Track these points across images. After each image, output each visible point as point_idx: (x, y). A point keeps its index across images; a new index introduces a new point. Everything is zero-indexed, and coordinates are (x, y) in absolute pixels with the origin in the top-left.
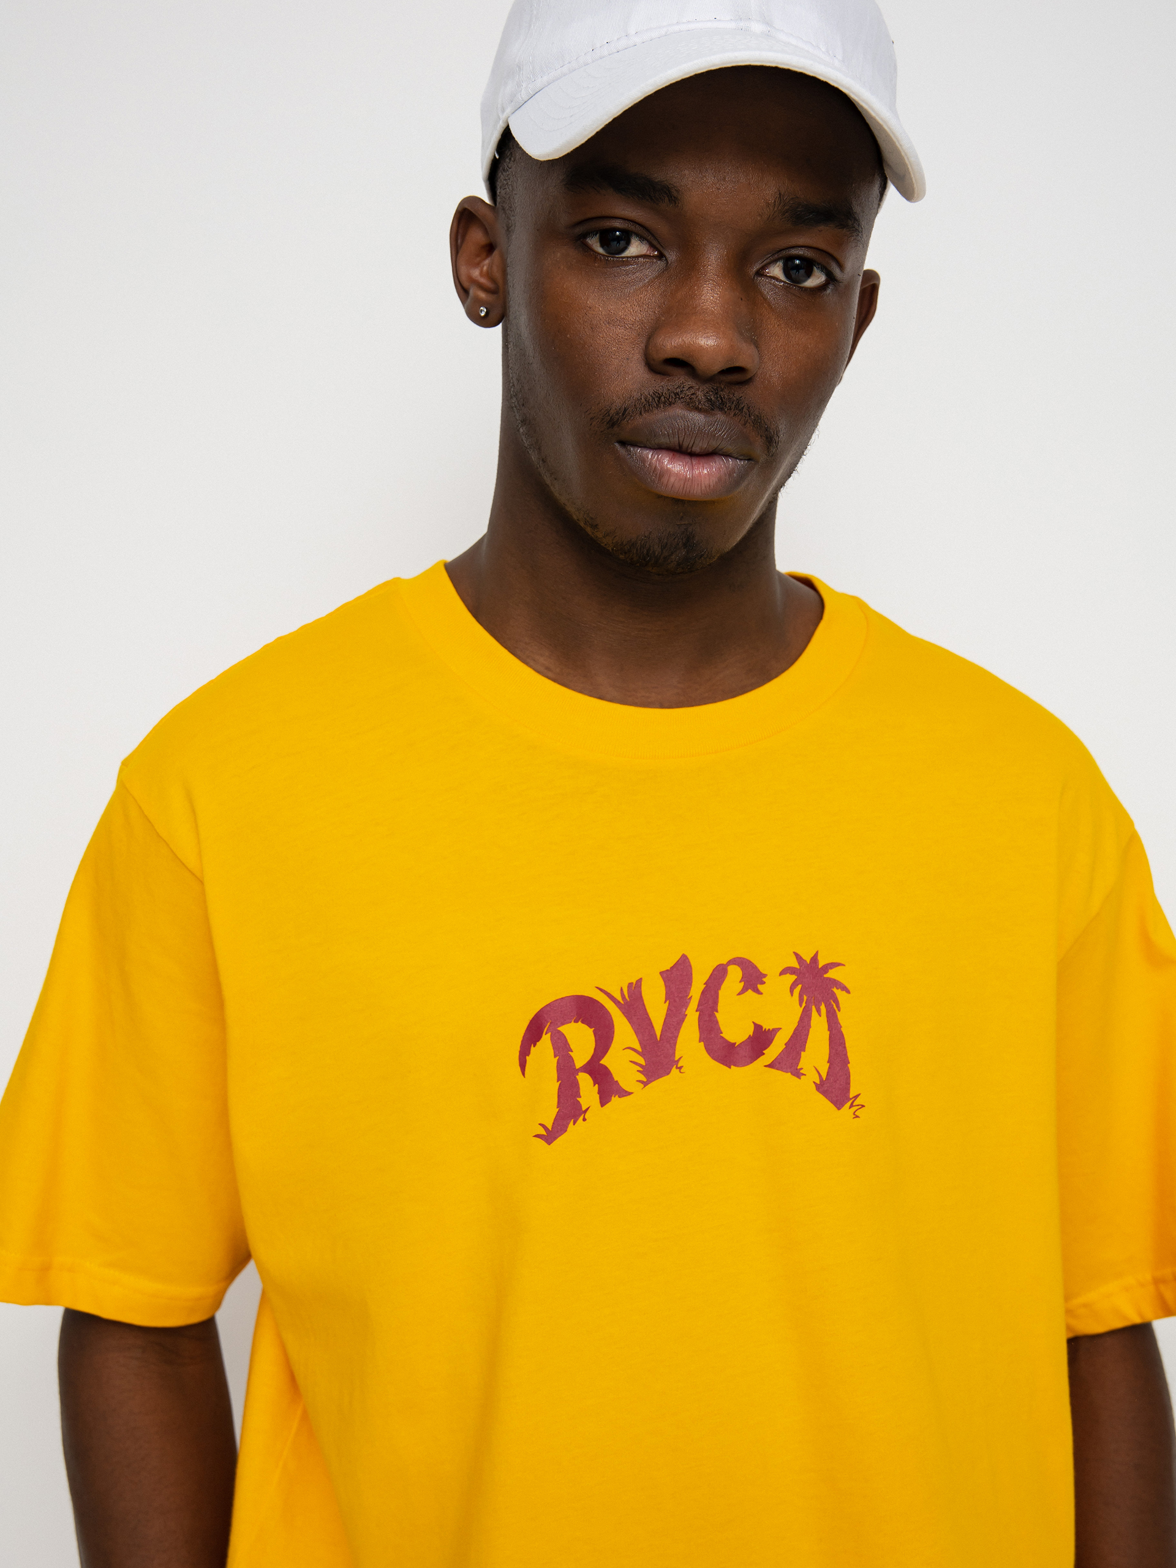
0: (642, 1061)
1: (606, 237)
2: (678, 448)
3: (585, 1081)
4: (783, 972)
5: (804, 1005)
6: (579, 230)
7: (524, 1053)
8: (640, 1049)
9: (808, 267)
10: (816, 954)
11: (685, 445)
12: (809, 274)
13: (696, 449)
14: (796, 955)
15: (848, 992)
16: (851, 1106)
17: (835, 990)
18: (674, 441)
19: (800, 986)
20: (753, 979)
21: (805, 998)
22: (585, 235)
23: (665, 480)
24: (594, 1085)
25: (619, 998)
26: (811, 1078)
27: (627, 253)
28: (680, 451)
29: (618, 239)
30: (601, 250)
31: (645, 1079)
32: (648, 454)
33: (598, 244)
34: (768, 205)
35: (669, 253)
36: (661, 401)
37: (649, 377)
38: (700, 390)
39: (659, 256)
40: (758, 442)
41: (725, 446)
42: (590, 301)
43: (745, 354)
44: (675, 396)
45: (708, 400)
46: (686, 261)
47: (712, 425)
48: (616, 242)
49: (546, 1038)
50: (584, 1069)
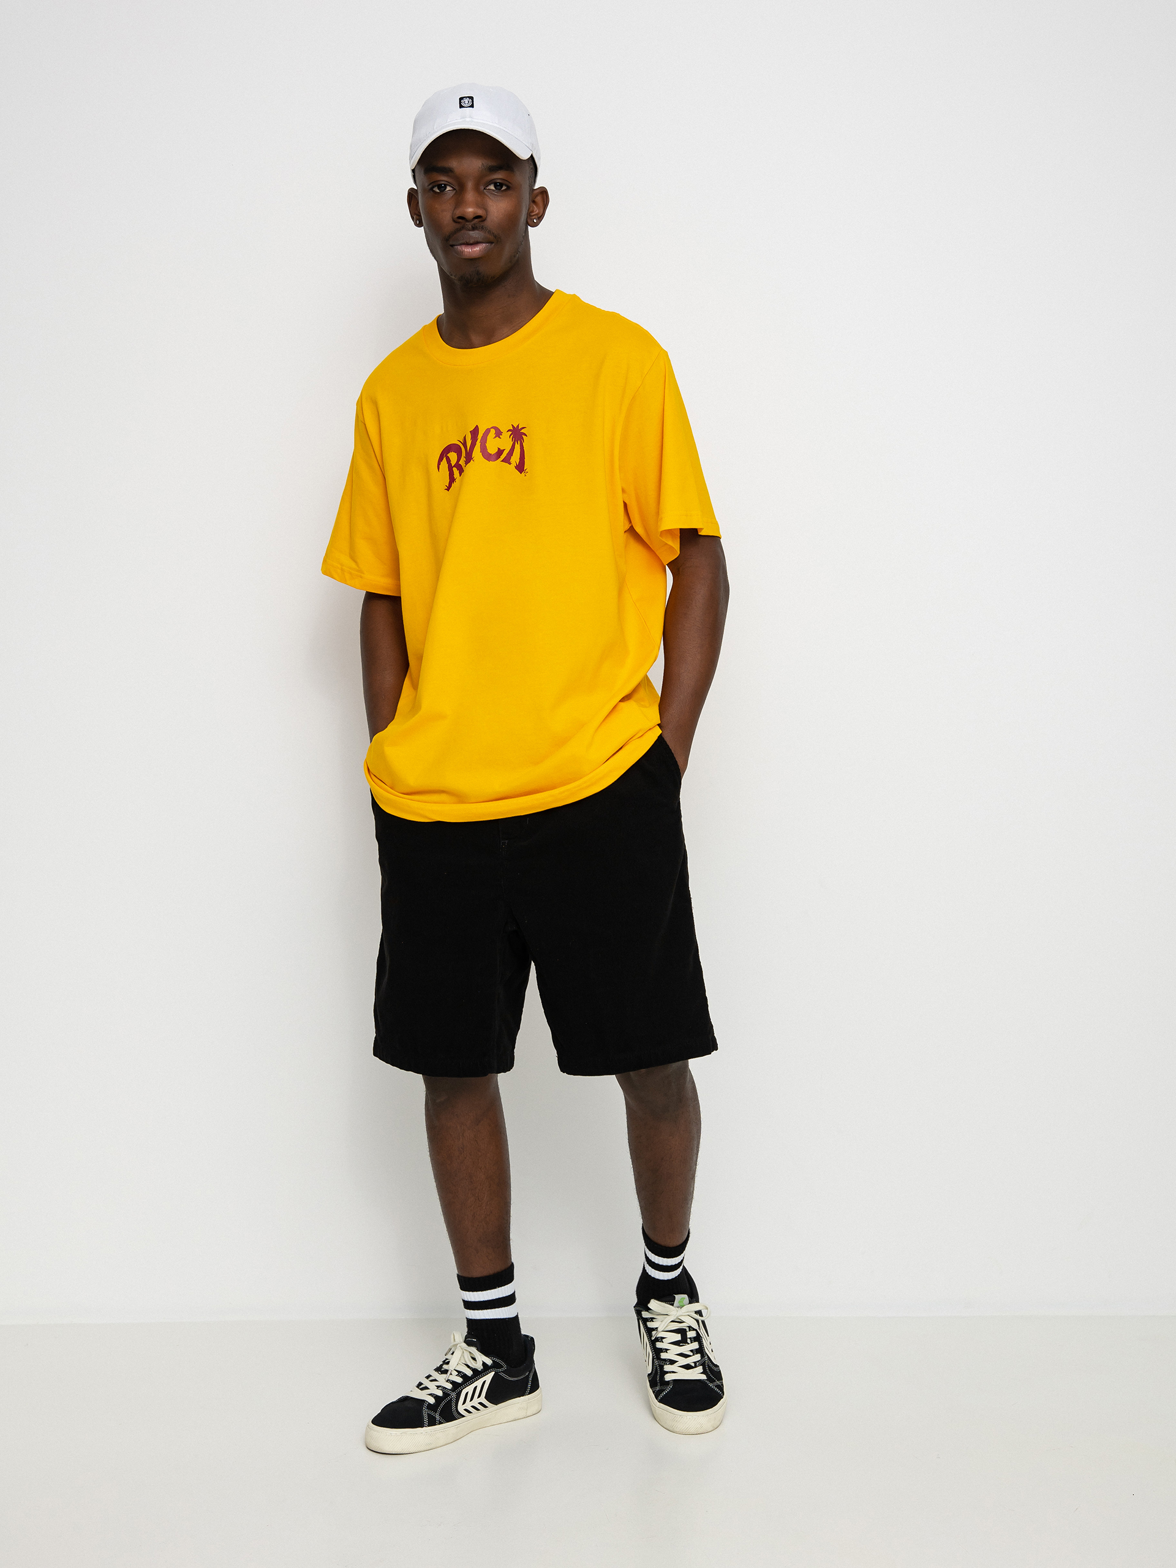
1: (439, 187)
3: (455, 469)
4: (508, 431)
5: (513, 441)
6: (430, 186)
7: (439, 464)
9: (501, 185)
10: (518, 425)
11: (467, 242)
12: (502, 187)
13: (471, 243)
14: (512, 425)
15: (527, 436)
16: (525, 473)
17: (523, 436)
18: (464, 242)
19: (513, 435)
20: (498, 433)
21: (514, 439)
22: (433, 187)
23: (465, 254)
24: (457, 471)
25: (461, 442)
26: (514, 464)
27: (446, 190)
28: (467, 244)
30: (438, 191)
32: (459, 247)
33: (437, 189)
34: (480, 169)
35: (456, 187)
36: (458, 230)
37: (454, 224)
38: (469, 225)
39: (455, 189)
40: (491, 238)
41: (481, 240)
42: (436, 206)
43: (480, 212)
44: (463, 228)
45: (472, 227)
46: (460, 189)
47: (475, 234)
48: (442, 188)
49: (445, 458)
50: (454, 466)
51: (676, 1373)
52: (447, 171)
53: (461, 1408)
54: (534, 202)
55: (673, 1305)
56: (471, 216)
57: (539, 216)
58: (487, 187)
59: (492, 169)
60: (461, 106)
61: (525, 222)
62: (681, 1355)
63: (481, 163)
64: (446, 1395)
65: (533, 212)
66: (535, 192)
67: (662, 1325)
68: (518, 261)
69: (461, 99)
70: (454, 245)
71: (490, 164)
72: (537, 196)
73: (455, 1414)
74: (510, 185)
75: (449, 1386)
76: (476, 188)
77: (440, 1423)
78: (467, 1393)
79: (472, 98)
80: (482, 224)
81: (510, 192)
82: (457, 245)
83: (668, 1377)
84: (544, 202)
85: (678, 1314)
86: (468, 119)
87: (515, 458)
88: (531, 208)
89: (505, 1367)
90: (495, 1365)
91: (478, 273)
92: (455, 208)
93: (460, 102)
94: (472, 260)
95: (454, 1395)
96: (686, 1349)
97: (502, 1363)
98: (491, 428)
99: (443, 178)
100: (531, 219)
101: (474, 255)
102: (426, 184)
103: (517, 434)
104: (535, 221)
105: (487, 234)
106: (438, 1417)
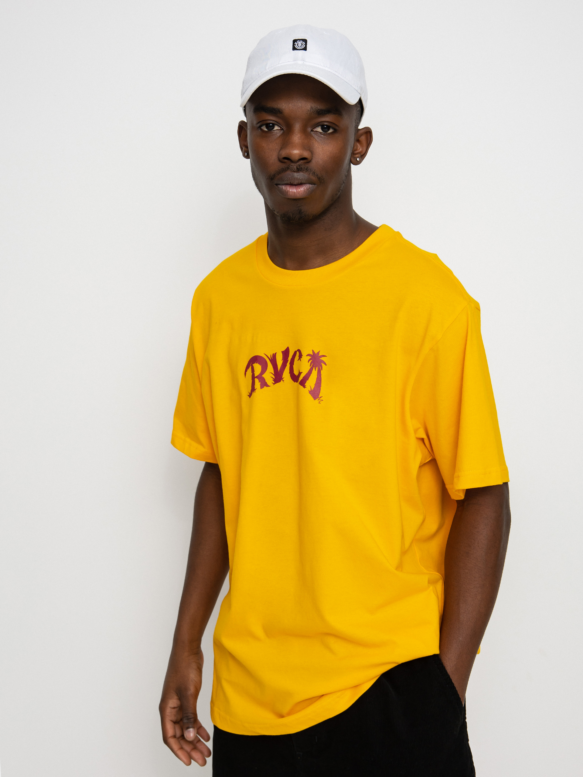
0: (274, 377)
1: (267, 126)
2: (290, 183)
3: (256, 381)
4: (307, 355)
5: (311, 366)
6: (259, 125)
7: (246, 371)
8: (274, 374)
9: (328, 128)
10: (319, 352)
11: (292, 183)
12: (329, 130)
13: (295, 183)
14: (313, 350)
15: (326, 365)
16: (319, 400)
17: (322, 364)
18: (289, 182)
19: (311, 361)
20: (301, 356)
21: (312, 364)
22: (262, 125)
23: (288, 194)
24: (259, 382)
25: (270, 358)
26: (308, 389)
27: (274, 129)
28: (292, 185)
29: (271, 126)
30: (266, 130)
31: (274, 383)
32: (283, 187)
33: (265, 128)
34: (308, 111)
35: (284, 128)
36: (284, 170)
37: (280, 164)
38: (294, 166)
39: (282, 129)
40: (314, 178)
41: (305, 182)
42: (263, 145)
43: (306, 154)
44: (288, 168)
45: (297, 168)
46: (288, 130)
47: (299, 176)
48: (270, 127)
49: (250, 367)
50: (257, 377)
52: (277, 112)
54: (358, 141)
56: (297, 158)
57: (362, 154)
58: (315, 128)
59: (320, 113)
60: (294, 49)
61: (349, 161)
63: (310, 107)
65: (356, 150)
66: (360, 132)
68: (339, 197)
69: (295, 41)
70: (279, 185)
71: (319, 107)
72: (362, 135)
74: (337, 128)
76: (304, 131)
79: (305, 41)
80: (307, 165)
81: (337, 135)
82: (283, 185)
84: (367, 142)
86: (300, 62)
88: (355, 147)
91: (300, 212)
92: (281, 149)
93: (294, 45)
94: (296, 200)
98: (298, 351)
99: (271, 118)
100: (355, 158)
101: (298, 196)
102: (255, 122)
103: (317, 361)
104: (358, 159)
105: (311, 175)
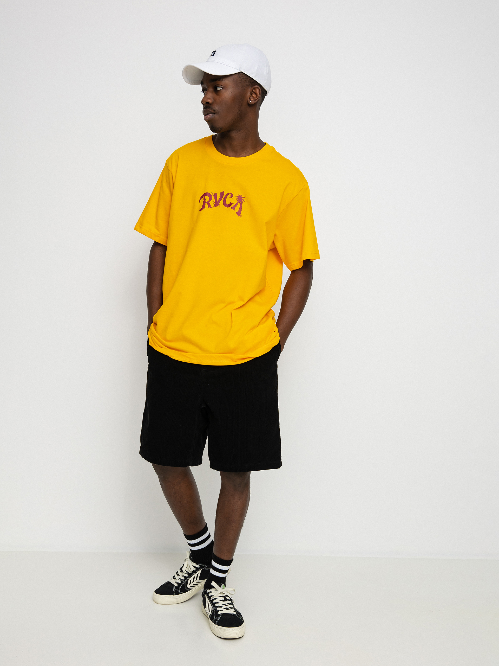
4: (236, 196)
5: (238, 201)
7: (200, 199)
8: (215, 202)
14: (239, 194)
16: (240, 217)
19: (238, 199)
20: (232, 196)
24: (207, 205)
25: (214, 195)
26: (236, 211)
31: (214, 206)
50: (206, 202)
51: (222, 611)
53: (189, 586)
55: (221, 587)
62: (224, 605)
64: (182, 582)
67: (216, 594)
73: (187, 589)
75: (183, 578)
77: (181, 593)
78: (191, 580)
83: (219, 613)
85: (223, 591)
87: (237, 208)
89: (206, 566)
90: (201, 567)
95: (185, 582)
96: (226, 603)
97: (204, 565)
98: (229, 193)
103: (240, 199)
106: (179, 591)
